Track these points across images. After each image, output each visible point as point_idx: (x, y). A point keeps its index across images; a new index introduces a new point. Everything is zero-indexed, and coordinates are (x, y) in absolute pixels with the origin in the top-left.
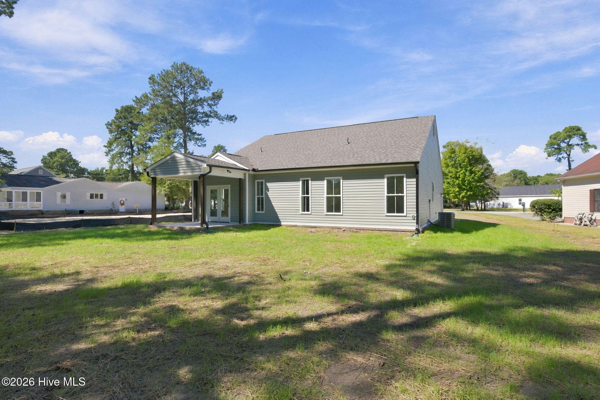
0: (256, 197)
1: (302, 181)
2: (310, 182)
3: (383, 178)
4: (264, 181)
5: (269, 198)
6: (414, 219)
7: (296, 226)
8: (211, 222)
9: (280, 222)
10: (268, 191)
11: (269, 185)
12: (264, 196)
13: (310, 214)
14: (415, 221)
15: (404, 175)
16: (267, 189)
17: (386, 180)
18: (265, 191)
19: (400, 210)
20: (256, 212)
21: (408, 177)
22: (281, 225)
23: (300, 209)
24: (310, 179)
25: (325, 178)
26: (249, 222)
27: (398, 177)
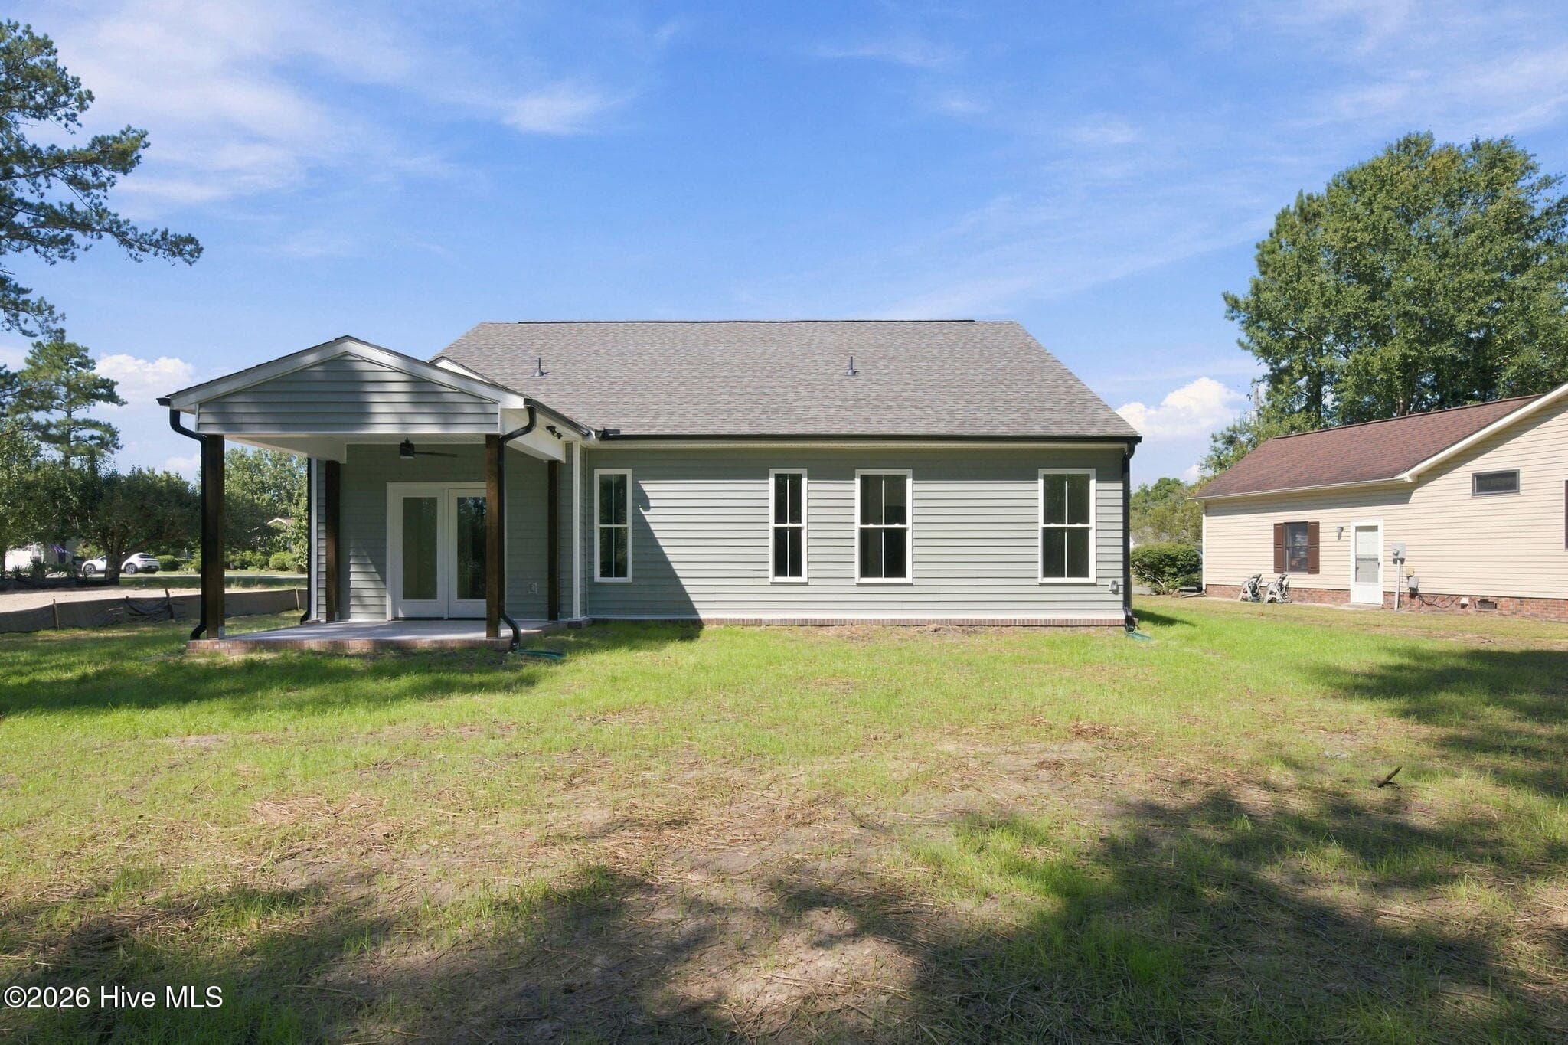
0: (598, 525)
1: (778, 477)
2: (804, 481)
3: (1035, 478)
4: (628, 472)
5: (651, 532)
6: (1116, 592)
7: (758, 623)
8: (406, 619)
9: (694, 611)
10: (647, 508)
11: (648, 487)
12: (629, 525)
13: (806, 584)
14: (1120, 597)
15: (1092, 472)
16: (643, 500)
17: (1041, 482)
18: (635, 508)
19: (1079, 567)
20: (598, 578)
21: (1100, 479)
22: (698, 624)
23: (771, 566)
24: (803, 471)
25: (857, 471)
26: (584, 611)
27: (1072, 478)
